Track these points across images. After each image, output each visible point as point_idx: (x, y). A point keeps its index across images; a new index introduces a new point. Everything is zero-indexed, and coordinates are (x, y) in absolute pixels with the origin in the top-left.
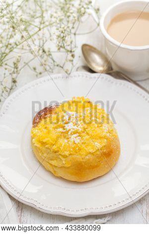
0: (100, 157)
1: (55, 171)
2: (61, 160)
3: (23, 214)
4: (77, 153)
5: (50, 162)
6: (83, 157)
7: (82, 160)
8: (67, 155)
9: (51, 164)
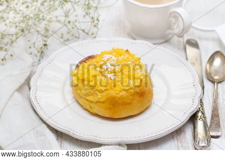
0: (134, 95)
1: (91, 107)
2: (97, 94)
3: (62, 145)
4: (112, 89)
5: (87, 98)
6: (117, 92)
7: (116, 95)
8: (103, 90)
9: (88, 100)
